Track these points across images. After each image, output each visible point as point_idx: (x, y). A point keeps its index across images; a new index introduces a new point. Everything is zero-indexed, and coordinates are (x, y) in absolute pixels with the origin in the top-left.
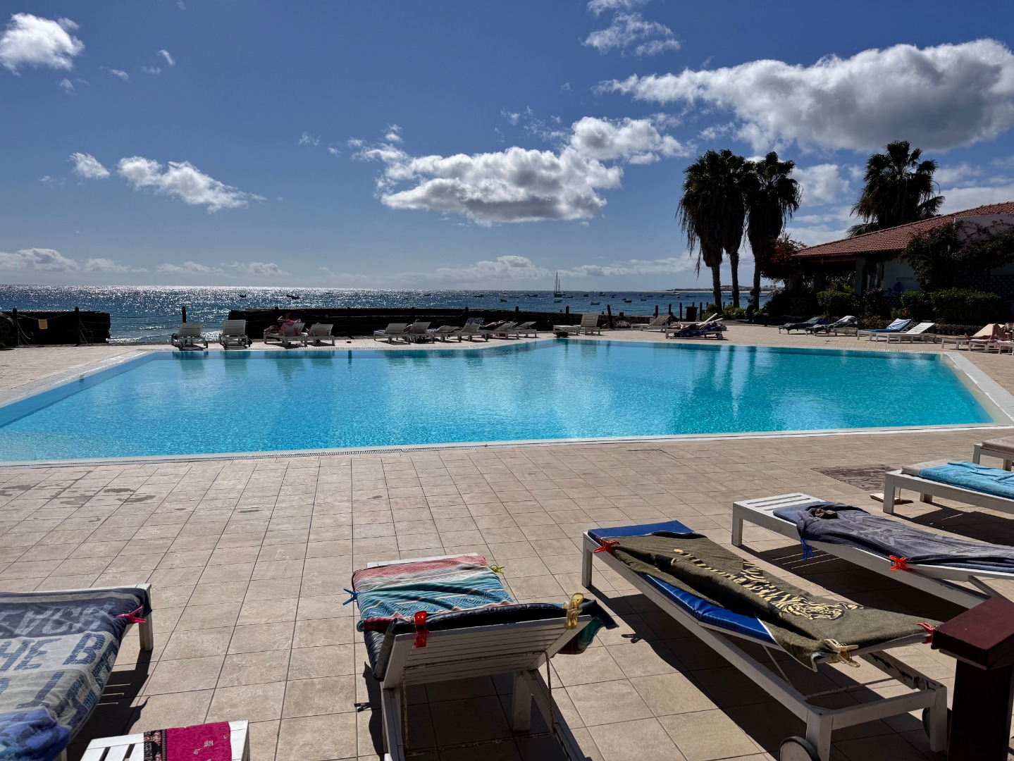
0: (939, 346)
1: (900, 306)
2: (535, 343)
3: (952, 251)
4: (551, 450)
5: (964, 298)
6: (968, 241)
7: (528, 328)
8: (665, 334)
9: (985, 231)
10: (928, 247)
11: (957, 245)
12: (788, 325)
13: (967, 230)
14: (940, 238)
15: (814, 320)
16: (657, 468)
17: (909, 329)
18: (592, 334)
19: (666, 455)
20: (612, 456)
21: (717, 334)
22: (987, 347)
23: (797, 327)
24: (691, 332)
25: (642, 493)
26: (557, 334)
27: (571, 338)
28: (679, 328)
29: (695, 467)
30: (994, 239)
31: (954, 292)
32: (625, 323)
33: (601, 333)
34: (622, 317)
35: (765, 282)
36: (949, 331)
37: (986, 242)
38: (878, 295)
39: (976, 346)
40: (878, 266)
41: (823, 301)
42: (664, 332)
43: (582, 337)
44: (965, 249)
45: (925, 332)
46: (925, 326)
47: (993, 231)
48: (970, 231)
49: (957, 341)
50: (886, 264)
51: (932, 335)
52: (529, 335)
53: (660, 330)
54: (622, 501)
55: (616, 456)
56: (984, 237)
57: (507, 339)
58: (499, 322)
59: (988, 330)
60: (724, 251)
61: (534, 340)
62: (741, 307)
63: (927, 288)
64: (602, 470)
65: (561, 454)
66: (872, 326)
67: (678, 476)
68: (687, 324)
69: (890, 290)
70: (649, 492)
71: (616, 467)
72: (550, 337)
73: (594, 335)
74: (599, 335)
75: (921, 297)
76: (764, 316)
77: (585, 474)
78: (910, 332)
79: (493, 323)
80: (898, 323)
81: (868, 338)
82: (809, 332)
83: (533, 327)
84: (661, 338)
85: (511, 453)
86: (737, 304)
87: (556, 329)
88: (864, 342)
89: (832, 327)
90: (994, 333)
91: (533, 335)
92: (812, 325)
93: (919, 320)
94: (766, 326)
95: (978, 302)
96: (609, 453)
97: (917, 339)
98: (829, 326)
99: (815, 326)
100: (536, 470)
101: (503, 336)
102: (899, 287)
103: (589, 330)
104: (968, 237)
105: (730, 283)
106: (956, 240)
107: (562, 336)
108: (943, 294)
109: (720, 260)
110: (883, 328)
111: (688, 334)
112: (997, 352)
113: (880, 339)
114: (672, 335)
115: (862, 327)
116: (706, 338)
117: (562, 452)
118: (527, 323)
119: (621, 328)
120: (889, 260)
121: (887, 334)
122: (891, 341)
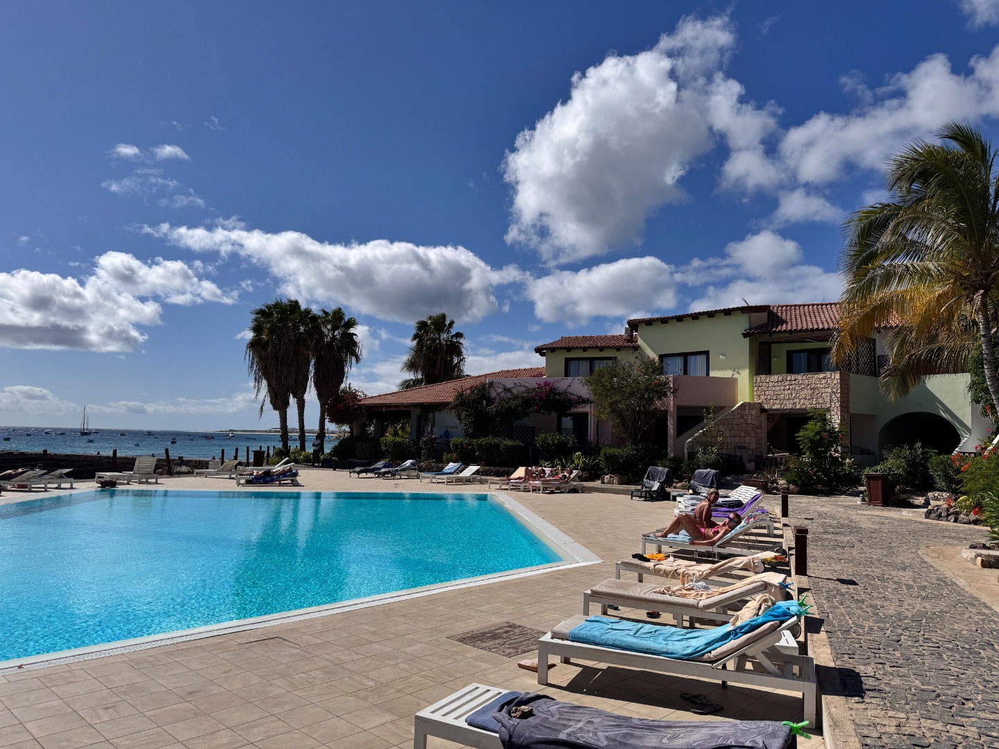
0: (486, 486)
1: (450, 451)
2: (71, 495)
3: (487, 405)
4: (131, 660)
5: (498, 445)
6: (498, 398)
7: (61, 477)
8: (235, 481)
9: (509, 390)
10: (469, 402)
11: (490, 401)
12: (358, 469)
13: (497, 389)
14: (478, 395)
15: (380, 464)
16: (283, 666)
17: (461, 472)
18: (147, 483)
19: (288, 643)
20: (221, 656)
21: (292, 480)
22: (522, 487)
23: (366, 471)
24: (266, 478)
25: (277, 710)
26: (101, 483)
27: (120, 487)
28: (252, 474)
29: (327, 657)
30: (516, 397)
31: (491, 440)
32: (184, 469)
33: (159, 481)
34: (182, 462)
35: (330, 426)
36: (488, 473)
37: (511, 399)
38: (432, 441)
39: (512, 486)
40: (431, 415)
41: (386, 446)
42: (233, 478)
43: (135, 487)
44: (496, 404)
45: (473, 474)
46: (473, 468)
47: (514, 391)
48: (499, 390)
49: (500, 482)
50: (437, 413)
51: (479, 477)
52: (63, 486)
53: (228, 476)
54: (255, 730)
55: (226, 656)
56: (509, 395)
57: (31, 491)
58: (20, 470)
59: (520, 472)
60: (291, 395)
61: (68, 492)
62: (307, 450)
63: (472, 436)
64: (213, 683)
65: (146, 665)
66: (428, 469)
67: (313, 674)
68: (260, 470)
69: (441, 437)
70: (287, 707)
71: (231, 673)
72: (92, 487)
73: (150, 483)
74: (156, 483)
75: (466, 444)
76: (332, 461)
77: (190, 693)
78: (461, 475)
79: (10, 471)
80: (451, 466)
81: (429, 480)
82: (377, 476)
83: (68, 475)
84: (230, 485)
85: (67, 675)
86: (303, 448)
87: (99, 477)
88: (424, 485)
89: (397, 470)
90: (526, 475)
91: (68, 485)
92: (379, 469)
93: (467, 464)
94: (334, 470)
95: (509, 448)
96: (214, 652)
97: (468, 481)
98: (394, 469)
99: (383, 470)
100: (114, 700)
101: (23, 488)
102: (447, 434)
103: (145, 478)
104: (498, 395)
105: (297, 426)
106: (489, 396)
107: (108, 486)
108: (483, 441)
109: (287, 404)
110: (439, 471)
111: (261, 481)
112: (529, 491)
113: (439, 481)
114: (243, 481)
115: (421, 470)
116: (280, 485)
117: (147, 661)
118: (59, 471)
119: (180, 474)
120: (439, 411)
121: (445, 476)
122: (448, 482)
